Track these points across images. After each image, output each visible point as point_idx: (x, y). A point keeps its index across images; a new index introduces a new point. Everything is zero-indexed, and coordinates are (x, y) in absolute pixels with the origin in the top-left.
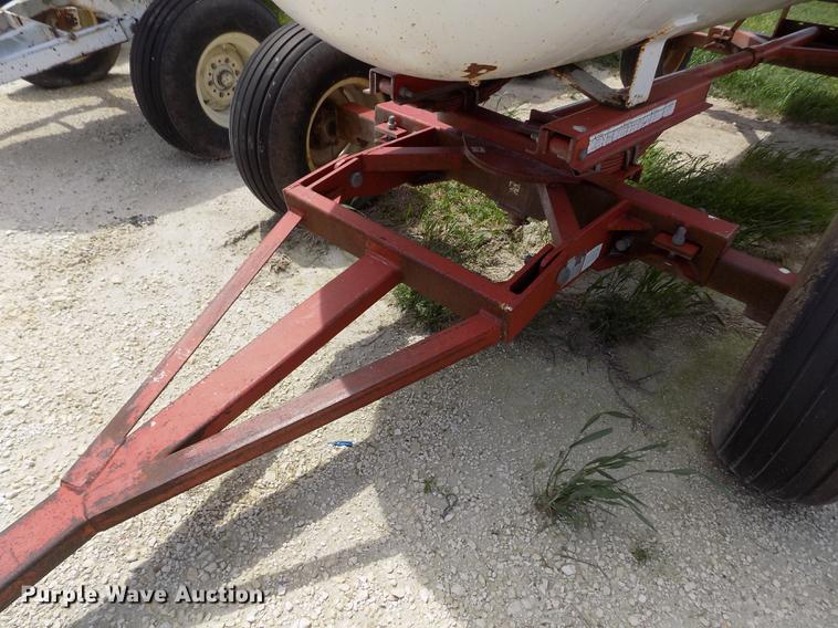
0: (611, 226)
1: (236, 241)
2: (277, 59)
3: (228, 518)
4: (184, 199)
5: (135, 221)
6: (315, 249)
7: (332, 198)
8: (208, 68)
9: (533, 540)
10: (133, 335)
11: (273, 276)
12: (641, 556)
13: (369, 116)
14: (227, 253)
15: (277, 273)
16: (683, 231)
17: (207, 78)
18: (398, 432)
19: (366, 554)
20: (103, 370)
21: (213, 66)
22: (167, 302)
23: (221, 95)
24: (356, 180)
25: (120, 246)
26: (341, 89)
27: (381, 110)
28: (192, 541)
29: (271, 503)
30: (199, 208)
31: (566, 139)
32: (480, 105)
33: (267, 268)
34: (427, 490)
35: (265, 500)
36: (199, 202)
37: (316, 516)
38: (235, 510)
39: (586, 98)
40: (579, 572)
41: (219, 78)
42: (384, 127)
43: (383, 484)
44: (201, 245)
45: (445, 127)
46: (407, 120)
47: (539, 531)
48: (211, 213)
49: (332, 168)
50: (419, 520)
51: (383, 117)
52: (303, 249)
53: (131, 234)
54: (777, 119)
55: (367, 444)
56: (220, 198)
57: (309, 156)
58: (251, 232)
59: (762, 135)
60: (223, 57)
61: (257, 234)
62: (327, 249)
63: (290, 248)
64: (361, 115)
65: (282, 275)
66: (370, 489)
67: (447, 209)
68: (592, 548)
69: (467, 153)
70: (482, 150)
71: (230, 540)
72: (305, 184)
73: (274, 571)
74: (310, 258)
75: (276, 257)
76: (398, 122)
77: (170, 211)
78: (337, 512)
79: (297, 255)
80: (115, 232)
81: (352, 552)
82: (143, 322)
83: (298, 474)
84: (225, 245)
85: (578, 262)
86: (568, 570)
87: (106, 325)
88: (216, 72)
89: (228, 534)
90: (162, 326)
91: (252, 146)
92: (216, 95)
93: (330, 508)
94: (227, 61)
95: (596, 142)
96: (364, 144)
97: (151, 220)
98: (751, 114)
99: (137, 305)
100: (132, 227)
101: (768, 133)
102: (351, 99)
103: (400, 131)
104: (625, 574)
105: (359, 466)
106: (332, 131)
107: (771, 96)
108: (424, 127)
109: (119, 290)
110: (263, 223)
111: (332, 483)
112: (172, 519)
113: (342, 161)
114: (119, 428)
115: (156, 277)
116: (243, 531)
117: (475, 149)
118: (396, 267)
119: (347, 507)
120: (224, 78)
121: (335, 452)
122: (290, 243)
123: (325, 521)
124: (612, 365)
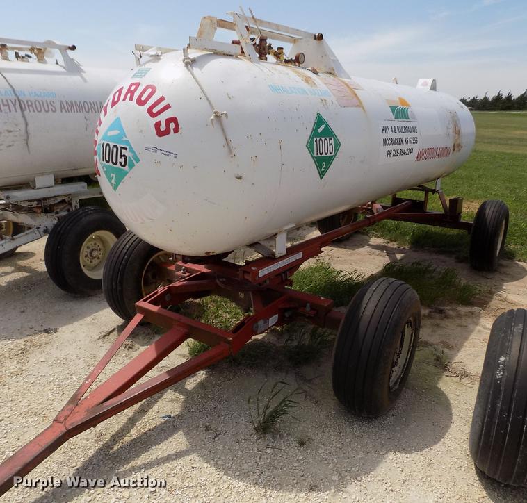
0: (280, 306)
1: (104, 336)
2: (127, 246)
3: (115, 448)
4: (72, 318)
5: (47, 331)
6: (148, 336)
7: (158, 306)
8: (86, 248)
9: (255, 443)
10: (57, 383)
11: (126, 351)
12: (302, 443)
13: (173, 268)
14: (100, 343)
15: (128, 349)
16: (308, 305)
17: (85, 254)
18: (193, 410)
19: (179, 455)
20: (45, 399)
21: (88, 248)
22: (71, 368)
23: (91, 262)
24: (167, 298)
25: (42, 344)
26: (158, 256)
27: (178, 265)
28: (100, 457)
29: (135, 441)
30: (81, 322)
31: (249, 273)
32: (225, 260)
33: (123, 348)
34: (207, 430)
35: (132, 440)
36: (81, 319)
37: (156, 444)
38: (118, 445)
39: (262, 256)
40: (274, 452)
41: (91, 253)
42: (180, 273)
43: (186, 430)
44: (85, 340)
45: (209, 271)
46: (191, 269)
47: (257, 440)
48: (88, 324)
49: (156, 293)
50: (203, 441)
51: (179, 268)
52: (140, 338)
53: (45, 338)
54: (407, 247)
55: (178, 416)
56: (92, 316)
57: (143, 289)
58: (112, 331)
59: (399, 256)
60: (93, 243)
61: (115, 333)
62: (154, 337)
63: (134, 337)
64: (169, 268)
65: (131, 350)
66: (181, 432)
67: (217, 311)
68: (281, 443)
69: (217, 281)
70: (224, 280)
71: (117, 456)
72: (145, 300)
73: (138, 465)
74: (145, 342)
75: (127, 342)
76: (187, 270)
77: (65, 325)
78: (166, 442)
79: (138, 340)
80: (37, 337)
81: (173, 455)
82: (61, 377)
83: (147, 429)
84: (99, 339)
85: (265, 322)
86: (269, 451)
87: (42, 381)
88: (89, 250)
89: (116, 454)
90: (71, 378)
91: (114, 287)
92: (89, 262)
93: (162, 441)
94: (95, 244)
95: (262, 273)
96: (171, 282)
97: (56, 330)
98: (394, 245)
99: (56, 370)
100: (46, 335)
101: (402, 255)
102: (163, 261)
103: (188, 274)
104: (294, 451)
105: (175, 424)
106: (154, 276)
107: (404, 234)
108: (199, 271)
109: (45, 365)
110: (118, 326)
111: (163, 431)
112: (90, 452)
113: (160, 290)
114: (75, 400)
115: (63, 357)
116: (123, 452)
117: (221, 280)
118: (186, 331)
119: (170, 439)
120: (93, 253)
121: (163, 420)
122: (133, 335)
123: (160, 446)
124: (297, 374)
